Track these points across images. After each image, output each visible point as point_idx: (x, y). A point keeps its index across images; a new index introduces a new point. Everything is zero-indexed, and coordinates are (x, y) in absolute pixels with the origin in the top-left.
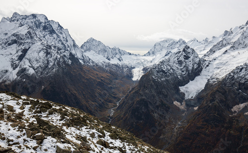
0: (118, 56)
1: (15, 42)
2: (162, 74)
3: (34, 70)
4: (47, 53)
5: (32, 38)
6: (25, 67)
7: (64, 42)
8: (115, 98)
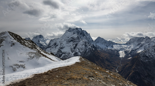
0: (111, 45)
1: (72, 41)
2: (146, 58)
3: (81, 53)
4: (86, 46)
5: (79, 39)
6: (77, 52)
7: (89, 39)
8: (114, 67)
